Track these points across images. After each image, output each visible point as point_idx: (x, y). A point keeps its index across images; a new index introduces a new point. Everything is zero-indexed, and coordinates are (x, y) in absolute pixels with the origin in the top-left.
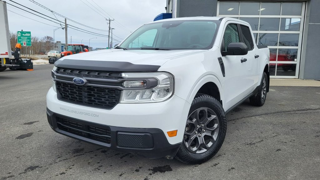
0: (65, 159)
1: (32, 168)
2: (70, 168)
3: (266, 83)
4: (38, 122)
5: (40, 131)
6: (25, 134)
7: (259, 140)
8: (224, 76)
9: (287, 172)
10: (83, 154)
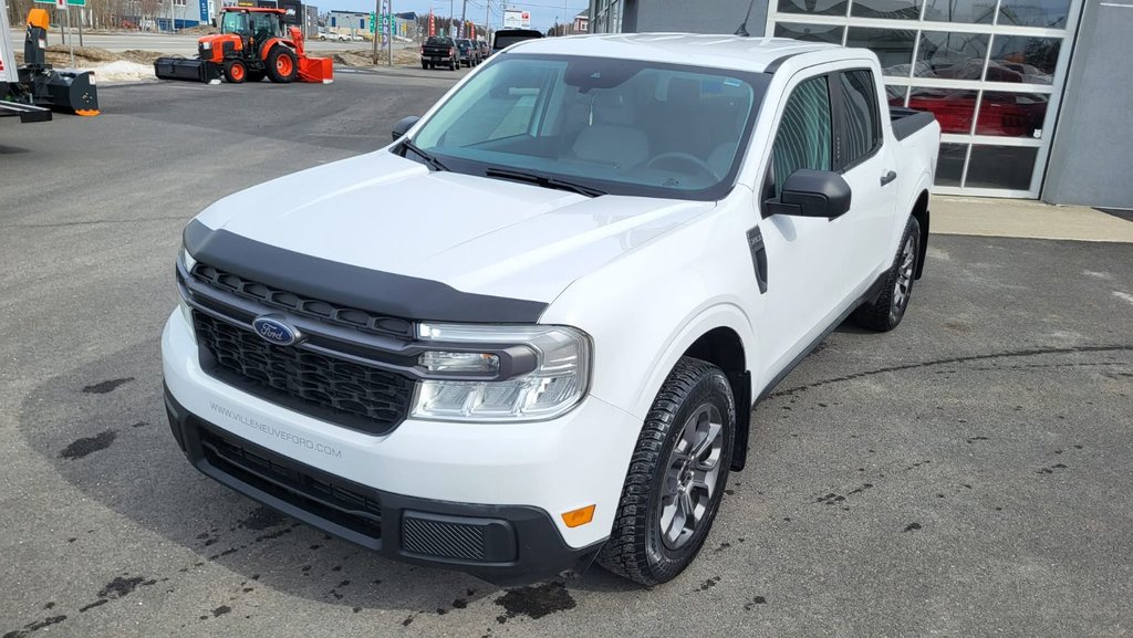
0: (229, 552)
1: (122, 586)
2: (245, 587)
3: (915, 253)
4: (132, 383)
5: (141, 424)
6: (90, 436)
7: (858, 484)
8: (763, 289)
9: (922, 617)
10: (288, 531)
